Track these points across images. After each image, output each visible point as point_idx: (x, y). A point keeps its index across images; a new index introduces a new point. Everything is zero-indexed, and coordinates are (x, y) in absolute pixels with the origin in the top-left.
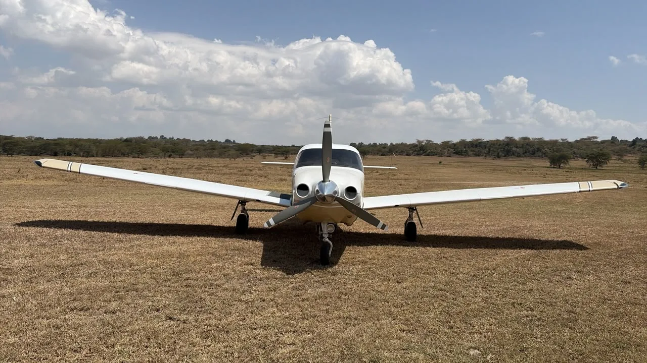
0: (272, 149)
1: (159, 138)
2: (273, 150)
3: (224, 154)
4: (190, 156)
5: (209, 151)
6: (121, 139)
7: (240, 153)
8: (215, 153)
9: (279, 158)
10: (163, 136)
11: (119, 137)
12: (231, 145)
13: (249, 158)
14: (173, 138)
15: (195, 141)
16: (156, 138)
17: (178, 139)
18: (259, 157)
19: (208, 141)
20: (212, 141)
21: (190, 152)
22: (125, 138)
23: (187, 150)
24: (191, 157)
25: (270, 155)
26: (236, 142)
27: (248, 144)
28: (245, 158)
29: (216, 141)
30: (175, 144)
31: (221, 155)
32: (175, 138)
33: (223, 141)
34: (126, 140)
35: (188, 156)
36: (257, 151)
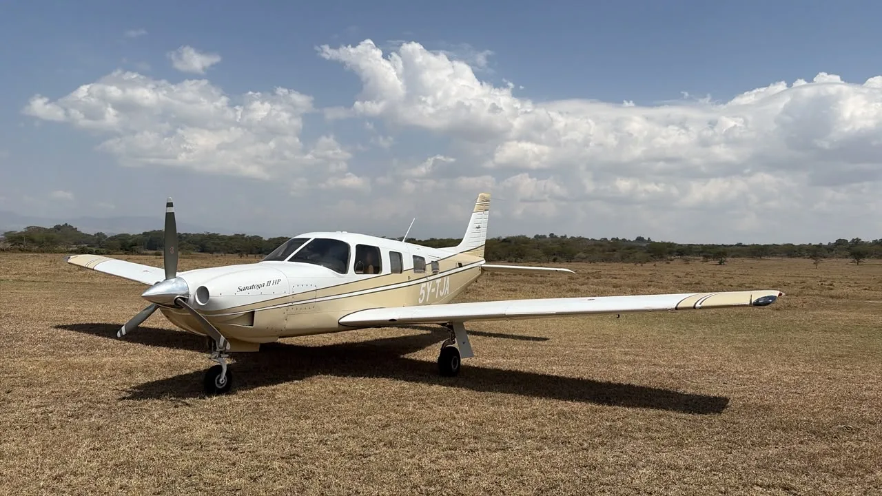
0: (701, 250)
1: (548, 236)
2: (702, 252)
3: (628, 257)
4: (582, 260)
5: (607, 253)
6: (499, 239)
7: (652, 256)
8: (615, 256)
9: (710, 263)
10: (552, 234)
11: (496, 237)
12: (645, 245)
13: (665, 263)
14: (565, 236)
15: (594, 240)
16: (544, 237)
17: (572, 238)
18: (679, 261)
19: (613, 239)
20: (617, 239)
21: (582, 255)
22: (504, 238)
23: (579, 252)
24: (581, 262)
25: (696, 258)
26: (652, 240)
27: (664, 243)
28: (657, 263)
29: (624, 240)
30: (564, 244)
31: (623, 259)
32: (568, 237)
33: (633, 239)
34: (505, 240)
35: (579, 259)
36: (677, 251)
